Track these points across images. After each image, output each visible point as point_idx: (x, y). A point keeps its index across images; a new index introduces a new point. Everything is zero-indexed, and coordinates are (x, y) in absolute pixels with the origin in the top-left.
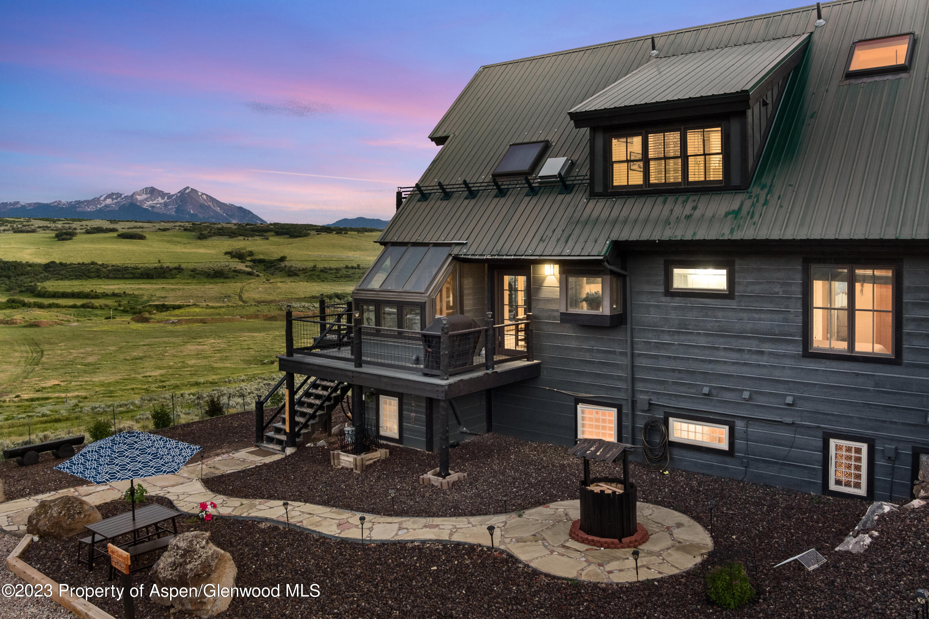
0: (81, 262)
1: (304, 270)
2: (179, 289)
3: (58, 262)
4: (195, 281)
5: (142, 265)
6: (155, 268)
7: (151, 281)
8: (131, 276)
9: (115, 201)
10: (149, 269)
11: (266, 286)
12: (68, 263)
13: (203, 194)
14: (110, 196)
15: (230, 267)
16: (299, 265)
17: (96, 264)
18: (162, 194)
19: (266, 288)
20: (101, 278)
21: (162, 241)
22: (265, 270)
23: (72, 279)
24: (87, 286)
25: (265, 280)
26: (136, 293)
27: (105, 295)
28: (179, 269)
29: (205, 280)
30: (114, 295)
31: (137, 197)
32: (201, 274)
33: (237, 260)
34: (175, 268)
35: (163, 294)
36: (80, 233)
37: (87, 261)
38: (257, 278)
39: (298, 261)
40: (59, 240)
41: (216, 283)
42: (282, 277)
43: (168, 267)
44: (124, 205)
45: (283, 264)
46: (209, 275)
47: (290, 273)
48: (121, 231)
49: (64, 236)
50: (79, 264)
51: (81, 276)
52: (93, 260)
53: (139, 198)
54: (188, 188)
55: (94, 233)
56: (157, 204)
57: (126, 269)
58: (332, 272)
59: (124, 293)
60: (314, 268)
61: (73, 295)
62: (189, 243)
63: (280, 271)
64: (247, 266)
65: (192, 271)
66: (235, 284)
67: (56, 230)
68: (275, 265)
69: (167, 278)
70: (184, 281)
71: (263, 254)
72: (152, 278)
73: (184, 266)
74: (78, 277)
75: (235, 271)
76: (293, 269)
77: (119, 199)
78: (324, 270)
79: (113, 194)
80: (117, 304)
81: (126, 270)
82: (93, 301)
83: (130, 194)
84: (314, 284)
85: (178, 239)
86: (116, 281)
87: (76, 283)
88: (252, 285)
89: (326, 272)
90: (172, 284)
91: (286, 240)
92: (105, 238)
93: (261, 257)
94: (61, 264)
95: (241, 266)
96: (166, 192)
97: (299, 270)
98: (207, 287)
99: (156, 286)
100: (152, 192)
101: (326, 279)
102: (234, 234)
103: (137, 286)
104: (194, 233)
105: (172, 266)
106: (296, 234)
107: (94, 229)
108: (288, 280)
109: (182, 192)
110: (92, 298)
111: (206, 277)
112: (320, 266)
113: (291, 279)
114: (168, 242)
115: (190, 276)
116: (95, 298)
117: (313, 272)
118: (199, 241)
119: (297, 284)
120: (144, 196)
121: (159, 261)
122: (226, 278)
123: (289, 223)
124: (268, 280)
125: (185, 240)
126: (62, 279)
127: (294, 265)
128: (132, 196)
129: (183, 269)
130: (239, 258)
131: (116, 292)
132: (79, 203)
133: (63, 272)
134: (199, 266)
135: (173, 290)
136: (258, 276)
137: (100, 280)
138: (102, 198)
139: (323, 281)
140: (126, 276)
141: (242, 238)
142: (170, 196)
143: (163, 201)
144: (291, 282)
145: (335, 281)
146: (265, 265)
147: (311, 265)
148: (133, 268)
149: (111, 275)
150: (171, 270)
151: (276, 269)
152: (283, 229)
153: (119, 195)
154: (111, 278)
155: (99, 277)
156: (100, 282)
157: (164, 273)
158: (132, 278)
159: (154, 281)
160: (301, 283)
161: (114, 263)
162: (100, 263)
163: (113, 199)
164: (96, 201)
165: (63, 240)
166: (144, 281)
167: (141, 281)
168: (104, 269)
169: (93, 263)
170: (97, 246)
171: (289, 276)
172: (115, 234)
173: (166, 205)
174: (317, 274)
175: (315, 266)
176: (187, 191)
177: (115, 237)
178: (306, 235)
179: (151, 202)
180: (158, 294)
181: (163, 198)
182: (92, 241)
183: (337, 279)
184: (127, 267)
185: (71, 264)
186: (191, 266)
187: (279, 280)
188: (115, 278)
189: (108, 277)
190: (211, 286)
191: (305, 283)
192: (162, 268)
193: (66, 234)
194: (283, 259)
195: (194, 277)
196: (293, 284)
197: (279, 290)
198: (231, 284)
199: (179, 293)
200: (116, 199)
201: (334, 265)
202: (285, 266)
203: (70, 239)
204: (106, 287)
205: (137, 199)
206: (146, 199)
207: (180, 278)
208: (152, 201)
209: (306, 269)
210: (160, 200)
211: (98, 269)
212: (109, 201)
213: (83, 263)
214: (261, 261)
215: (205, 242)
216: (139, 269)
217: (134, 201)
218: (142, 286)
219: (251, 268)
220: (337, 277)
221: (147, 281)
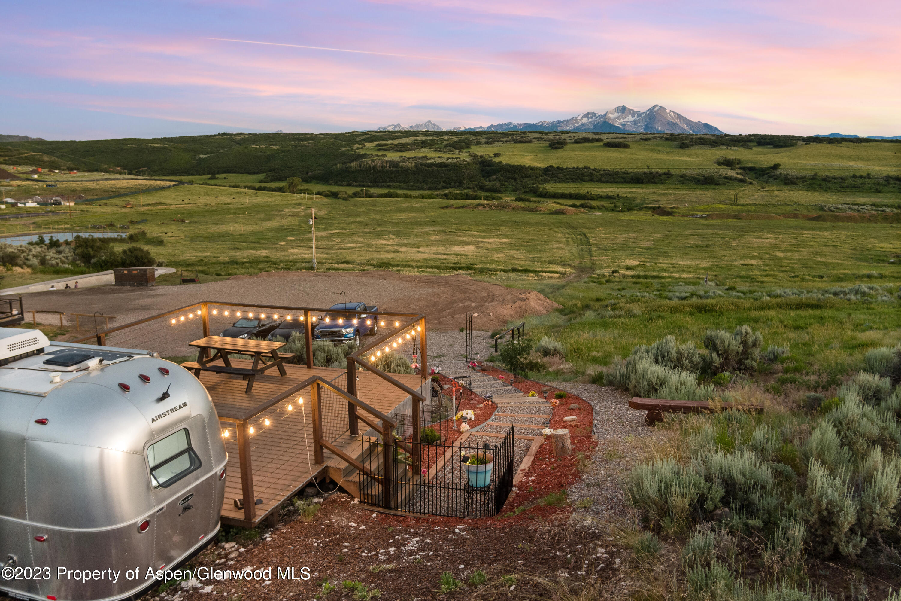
0: (576, 166)
1: (803, 179)
2: (671, 194)
3: (555, 166)
4: (684, 187)
5: (631, 170)
6: (645, 173)
7: (641, 185)
8: (622, 180)
9: (591, 120)
10: (640, 174)
11: (762, 193)
12: (565, 167)
13: (671, 111)
14: (586, 115)
15: (720, 173)
16: (796, 173)
17: (589, 168)
18: (633, 113)
19: (762, 195)
20: (594, 182)
21: (645, 150)
22: (757, 178)
23: (568, 182)
24: (583, 188)
25: (759, 188)
26: (629, 196)
27: (600, 197)
28: (668, 175)
29: (695, 186)
30: (608, 197)
31: (610, 115)
32: (690, 180)
33: (725, 167)
34: (665, 174)
35: (656, 198)
36: (570, 143)
37: (581, 166)
38: (750, 186)
39: (794, 169)
40: (552, 148)
41: (707, 190)
42: (777, 185)
43: (657, 173)
44: (598, 123)
45: (777, 172)
46: (699, 181)
47: (787, 181)
48: (606, 141)
49: (557, 145)
50: (574, 168)
51: (576, 179)
52: (586, 165)
53: (612, 116)
54: (656, 106)
55: (582, 143)
56: (628, 122)
57: (617, 173)
58: (836, 181)
59: (618, 195)
60: (814, 177)
61: (571, 196)
62: (671, 152)
63: (775, 179)
64: (737, 174)
65: (682, 176)
66: (728, 191)
67: (549, 141)
68: (768, 173)
69: (656, 183)
70: (673, 187)
71: (751, 162)
72: (642, 183)
73: (672, 172)
74: (573, 181)
75: (726, 178)
76: (790, 177)
77: (594, 118)
78: (826, 179)
79: (589, 113)
80: (613, 205)
81: (617, 175)
82: (590, 202)
83: (603, 113)
84: (816, 193)
85: (660, 148)
86: (609, 185)
87: (572, 185)
88: (746, 192)
89: (829, 181)
90: (662, 189)
91: (772, 150)
92: (592, 147)
93: (751, 165)
94: (558, 168)
95: (732, 173)
96: (636, 110)
97: (797, 178)
98: (698, 192)
99: (646, 191)
100: (623, 110)
101: (829, 188)
102: (716, 143)
103: (629, 190)
104: (675, 143)
105: (661, 171)
106: (781, 144)
107: (582, 139)
108: (786, 188)
109: (651, 110)
110: (588, 199)
111: (696, 183)
112: (822, 174)
113: (789, 187)
114: (651, 150)
115: (679, 181)
116: (591, 199)
117: (814, 181)
118: (681, 150)
119: (797, 193)
120: (616, 115)
121: (648, 167)
122: (717, 184)
123: (769, 134)
124: (763, 188)
125: (667, 150)
126: (559, 182)
127: (790, 173)
128: (605, 115)
129: (672, 175)
130: (727, 165)
131: (610, 194)
132: (559, 122)
133: (560, 175)
134: (689, 172)
135: (664, 194)
136: (751, 183)
137: (593, 184)
138: (579, 118)
139: (826, 191)
140: (617, 180)
141: (725, 147)
142: (639, 114)
143: (633, 119)
144: (790, 191)
145: (840, 191)
146: (756, 173)
147: (810, 173)
148: (624, 173)
149: (603, 179)
150: (660, 175)
151: (770, 177)
152: (766, 139)
153: (594, 114)
154: (604, 182)
155: (592, 181)
156: (593, 185)
157: (654, 177)
158: (622, 183)
159: (644, 186)
160: (800, 192)
161: (606, 168)
162: (592, 167)
163: (588, 118)
164: (574, 119)
165: (556, 148)
166: (634, 185)
167: (631, 185)
168: (596, 174)
169: (586, 168)
170: (587, 154)
171: (786, 184)
172: (601, 144)
173: (635, 123)
174: (818, 183)
175: (815, 175)
176: (656, 109)
177: (601, 146)
178: (793, 145)
179: (622, 121)
180: (651, 197)
181: (633, 117)
182: (581, 150)
183: (842, 190)
184: (618, 172)
185: (567, 168)
186: (679, 172)
187: (774, 188)
188: (607, 182)
189: (600, 181)
190: (702, 192)
191: (806, 193)
192: (651, 173)
193: (558, 143)
194: (776, 167)
195: (683, 183)
196: (791, 192)
197: (778, 198)
198: (724, 191)
199: (672, 198)
200: (591, 118)
201: (837, 174)
202: (781, 174)
203: (562, 148)
204: (600, 190)
205: (609, 117)
206: (618, 118)
207: (670, 183)
208: (624, 119)
209: (805, 177)
210: (630, 118)
211: (591, 173)
212: (585, 120)
213: (577, 168)
214: (751, 169)
215: (686, 151)
216: (628, 174)
217: (607, 120)
218: (633, 190)
219: (742, 175)
220: (843, 187)
221: (638, 185)
